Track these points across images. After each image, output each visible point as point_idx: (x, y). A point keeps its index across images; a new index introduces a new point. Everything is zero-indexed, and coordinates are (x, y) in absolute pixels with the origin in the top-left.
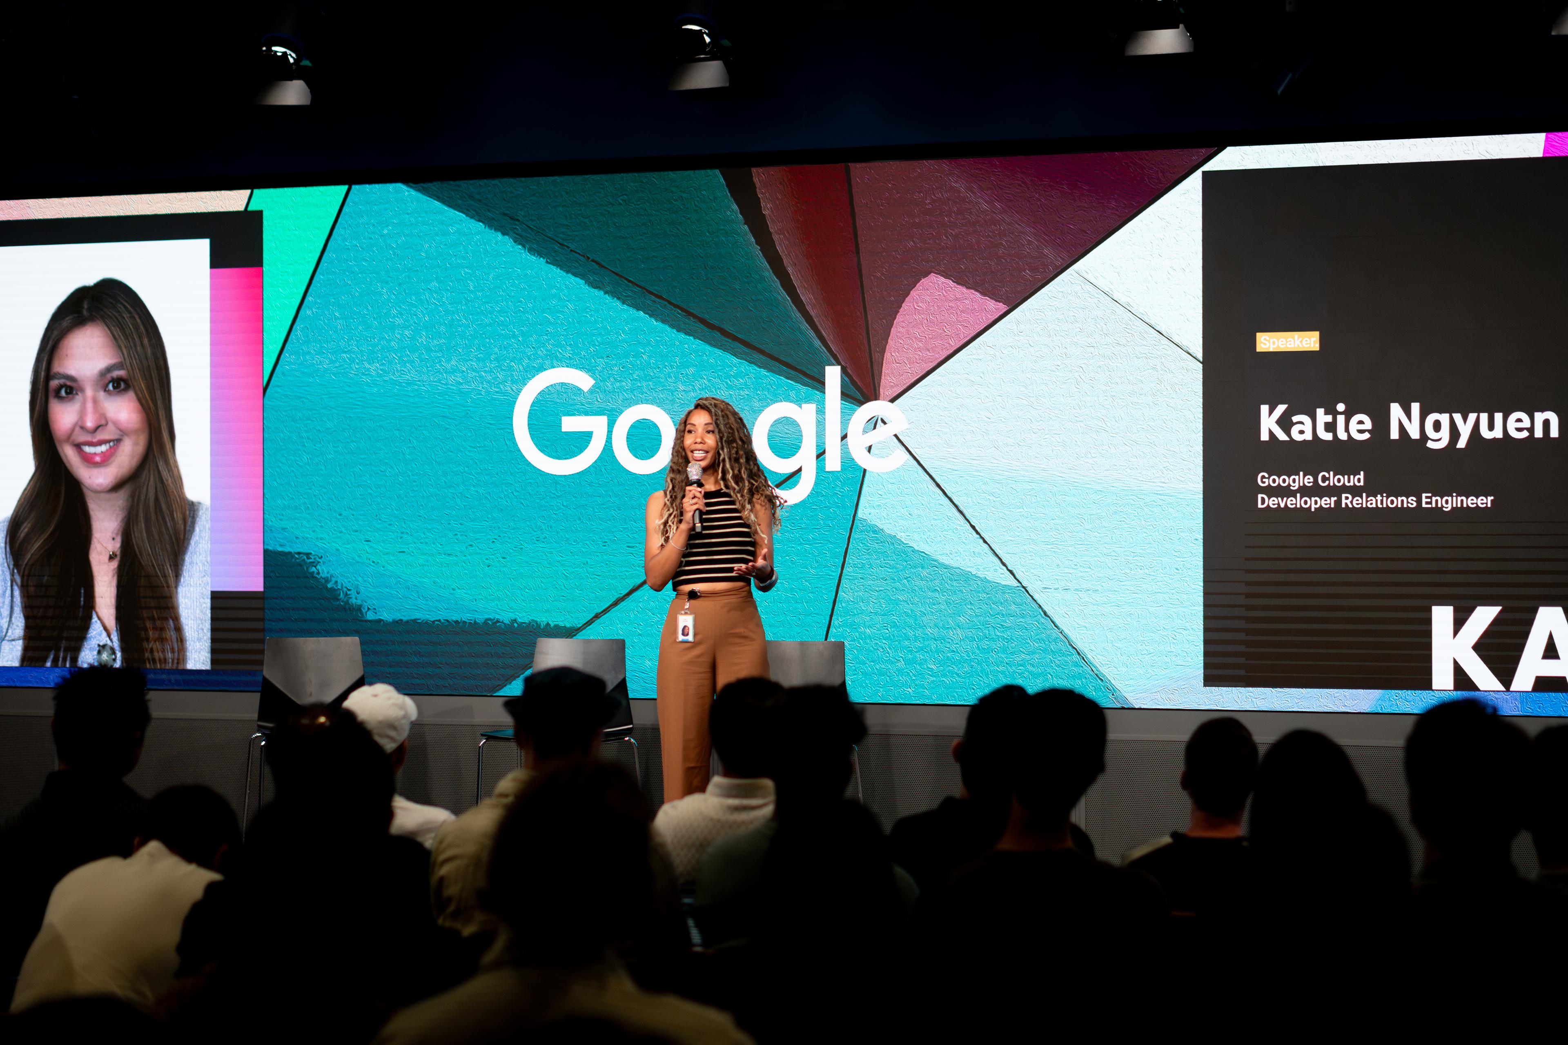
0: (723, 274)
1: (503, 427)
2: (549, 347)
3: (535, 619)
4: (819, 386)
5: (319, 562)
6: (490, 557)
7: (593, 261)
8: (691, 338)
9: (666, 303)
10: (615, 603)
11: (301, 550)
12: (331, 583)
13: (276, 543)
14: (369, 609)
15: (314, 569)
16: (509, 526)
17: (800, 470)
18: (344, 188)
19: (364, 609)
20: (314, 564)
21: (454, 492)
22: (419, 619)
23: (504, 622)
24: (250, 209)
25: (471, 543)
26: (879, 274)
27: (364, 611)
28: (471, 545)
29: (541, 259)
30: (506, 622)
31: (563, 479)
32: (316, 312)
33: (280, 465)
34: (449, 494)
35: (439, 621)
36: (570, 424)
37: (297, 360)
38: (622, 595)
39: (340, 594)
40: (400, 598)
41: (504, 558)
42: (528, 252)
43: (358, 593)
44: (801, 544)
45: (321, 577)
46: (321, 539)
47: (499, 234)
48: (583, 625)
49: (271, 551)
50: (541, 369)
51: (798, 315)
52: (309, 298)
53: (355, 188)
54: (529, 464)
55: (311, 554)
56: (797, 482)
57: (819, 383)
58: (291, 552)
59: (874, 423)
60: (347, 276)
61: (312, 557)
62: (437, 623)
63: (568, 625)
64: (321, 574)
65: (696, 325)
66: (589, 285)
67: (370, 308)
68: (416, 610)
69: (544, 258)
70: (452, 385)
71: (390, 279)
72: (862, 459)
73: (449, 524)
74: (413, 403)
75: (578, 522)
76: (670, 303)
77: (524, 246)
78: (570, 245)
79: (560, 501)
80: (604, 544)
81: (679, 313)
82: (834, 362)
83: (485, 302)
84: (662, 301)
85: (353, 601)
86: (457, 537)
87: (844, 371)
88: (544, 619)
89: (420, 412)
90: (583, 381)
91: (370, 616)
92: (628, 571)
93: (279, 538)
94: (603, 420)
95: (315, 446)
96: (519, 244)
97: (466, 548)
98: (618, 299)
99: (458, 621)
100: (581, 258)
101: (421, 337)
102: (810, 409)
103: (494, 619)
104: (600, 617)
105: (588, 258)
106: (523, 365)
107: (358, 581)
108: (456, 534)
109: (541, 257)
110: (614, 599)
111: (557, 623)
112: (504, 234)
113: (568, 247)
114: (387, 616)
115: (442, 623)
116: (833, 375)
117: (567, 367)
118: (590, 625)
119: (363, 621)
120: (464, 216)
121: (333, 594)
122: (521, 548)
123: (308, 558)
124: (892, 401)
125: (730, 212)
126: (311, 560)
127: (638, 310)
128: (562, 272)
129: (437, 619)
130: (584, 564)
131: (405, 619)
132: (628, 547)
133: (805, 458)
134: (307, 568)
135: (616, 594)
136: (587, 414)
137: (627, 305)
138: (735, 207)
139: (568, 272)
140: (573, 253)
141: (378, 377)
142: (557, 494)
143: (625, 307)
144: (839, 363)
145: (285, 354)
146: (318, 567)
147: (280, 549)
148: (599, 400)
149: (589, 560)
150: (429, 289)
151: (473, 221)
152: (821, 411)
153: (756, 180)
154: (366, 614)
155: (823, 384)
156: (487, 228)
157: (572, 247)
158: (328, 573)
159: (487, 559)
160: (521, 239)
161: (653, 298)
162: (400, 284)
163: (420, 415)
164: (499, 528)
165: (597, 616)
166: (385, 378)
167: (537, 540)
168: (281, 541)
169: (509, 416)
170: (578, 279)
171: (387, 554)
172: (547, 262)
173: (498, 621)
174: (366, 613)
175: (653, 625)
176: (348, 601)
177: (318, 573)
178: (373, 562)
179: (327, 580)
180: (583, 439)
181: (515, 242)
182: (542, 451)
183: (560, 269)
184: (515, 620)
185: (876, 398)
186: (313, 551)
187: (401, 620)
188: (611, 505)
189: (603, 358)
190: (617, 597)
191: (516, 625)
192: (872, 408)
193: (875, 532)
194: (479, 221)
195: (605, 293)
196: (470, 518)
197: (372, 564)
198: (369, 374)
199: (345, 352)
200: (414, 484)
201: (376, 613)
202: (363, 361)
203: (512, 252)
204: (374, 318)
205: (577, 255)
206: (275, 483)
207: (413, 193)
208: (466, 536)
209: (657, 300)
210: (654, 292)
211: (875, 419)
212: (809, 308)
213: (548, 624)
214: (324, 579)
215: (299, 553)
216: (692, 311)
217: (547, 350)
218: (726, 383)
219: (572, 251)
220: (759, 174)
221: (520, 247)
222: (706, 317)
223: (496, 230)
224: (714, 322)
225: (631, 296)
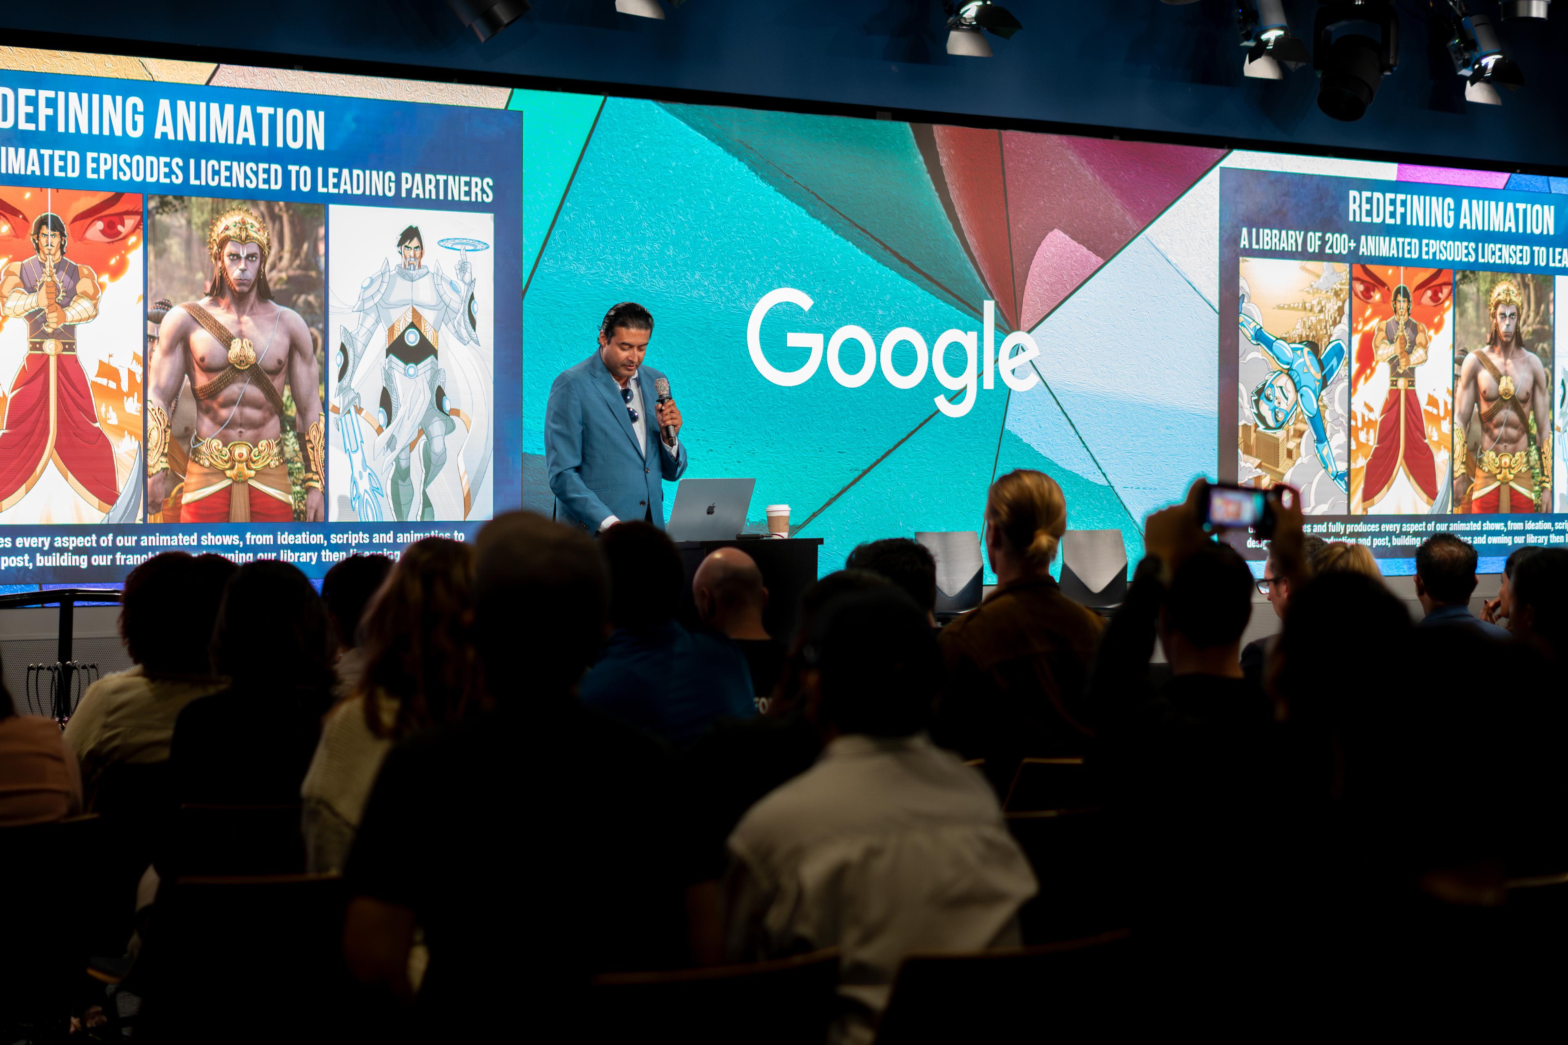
1: (738, 340)
2: (777, 268)
4: (979, 316)
6: (728, 461)
7: (812, 193)
8: (888, 269)
10: (828, 504)
13: (534, 447)
17: (965, 388)
18: (600, 99)
21: (697, 399)
24: (509, 108)
25: (711, 448)
26: (1020, 226)
28: (711, 450)
31: (788, 390)
32: (574, 218)
33: (539, 368)
34: (693, 402)
36: (795, 340)
37: (556, 264)
41: (739, 462)
42: (760, 179)
44: (965, 451)
47: (736, 160)
49: (529, 454)
50: (770, 288)
51: (965, 255)
52: (567, 204)
53: (611, 100)
54: (761, 376)
56: (964, 398)
57: (978, 313)
59: (1017, 350)
60: (602, 185)
65: (891, 257)
66: (809, 215)
67: (623, 219)
69: (773, 186)
70: (695, 298)
71: (641, 192)
72: (1010, 381)
73: (692, 430)
74: (661, 314)
75: (800, 429)
76: (872, 237)
77: (757, 174)
78: (793, 176)
79: (786, 410)
80: (821, 450)
81: (878, 246)
82: (989, 297)
83: (724, 222)
84: (867, 235)
86: (699, 442)
87: (997, 305)
89: (668, 322)
90: (805, 302)
92: (838, 474)
94: (820, 337)
95: (571, 350)
96: (753, 171)
97: (707, 452)
98: (832, 229)
100: (803, 189)
101: (669, 251)
102: (973, 335)
104: (817, 516)
105: (809, 190)
106: (755, 284)
108: (698, 440)
109: (771, 184)
110: (827, 500)
112: (740, 160)
113: (792, 178)
116: (989, 307)
117: (792, 287)
118: (808, 523)
120: (707, 139)
122: (754, 453)
124: (1029, 332)
125: (917, 161)
127: (848, 240)
128: (787, 200)
130: (804, 468)
132: (839, 452)
133: (969, 378)
135: (828, 495)
136: (807, 331)
137: (840, 235)
138: (921, 158)
139: (792, 201)
140: (797, 184)
141: (631, 286)
142: (782, 403)
143: (838, 237)
144: (993, 298)
145: (544, 257)
148: (817, 319)
149: (808, 465)
151: (713, 144)
152: (980, 339)
153: (935, 135)
155: (982, 315)
157: (796, 178)
161: (859, 231)
162: (650, 199)
163: (667, 325)
164: (735, 434)
165: (814, 515)
166: (637, 288)
168: (539, 444)
169: (744, 330)
170: (800, 208)
172: (776, 190)
175: (857, 522)
180: (804, 354)
181: (749, 168)
182: (771, 364)
185: (1018, 329)
188: (825, 414)
189: (820, 281)
192: (1016, 338)
193: (1017, 441)
194: (719, 145)
195: (823, 223)
196: (710, 424)
198: (622, 283)
199: (600, 260)
202: (616, 270)
203: (746, 177)
204: (627, 229)
205: (800, 187)
206: (533, 386)
207: (662, 111)
208: (707, 441)
209: (862, 233)
210: (860, 225)
211: (1017, 347)
212: (973, 249)
216: (888, 245)
217: (776, 271)
218: (914, 310)
219: (795, 182)
220: (938, 130)
221: (753, 173)
222: (899, 251)
223: (733, 155)
224: (904, 255)
225: (841, 228)
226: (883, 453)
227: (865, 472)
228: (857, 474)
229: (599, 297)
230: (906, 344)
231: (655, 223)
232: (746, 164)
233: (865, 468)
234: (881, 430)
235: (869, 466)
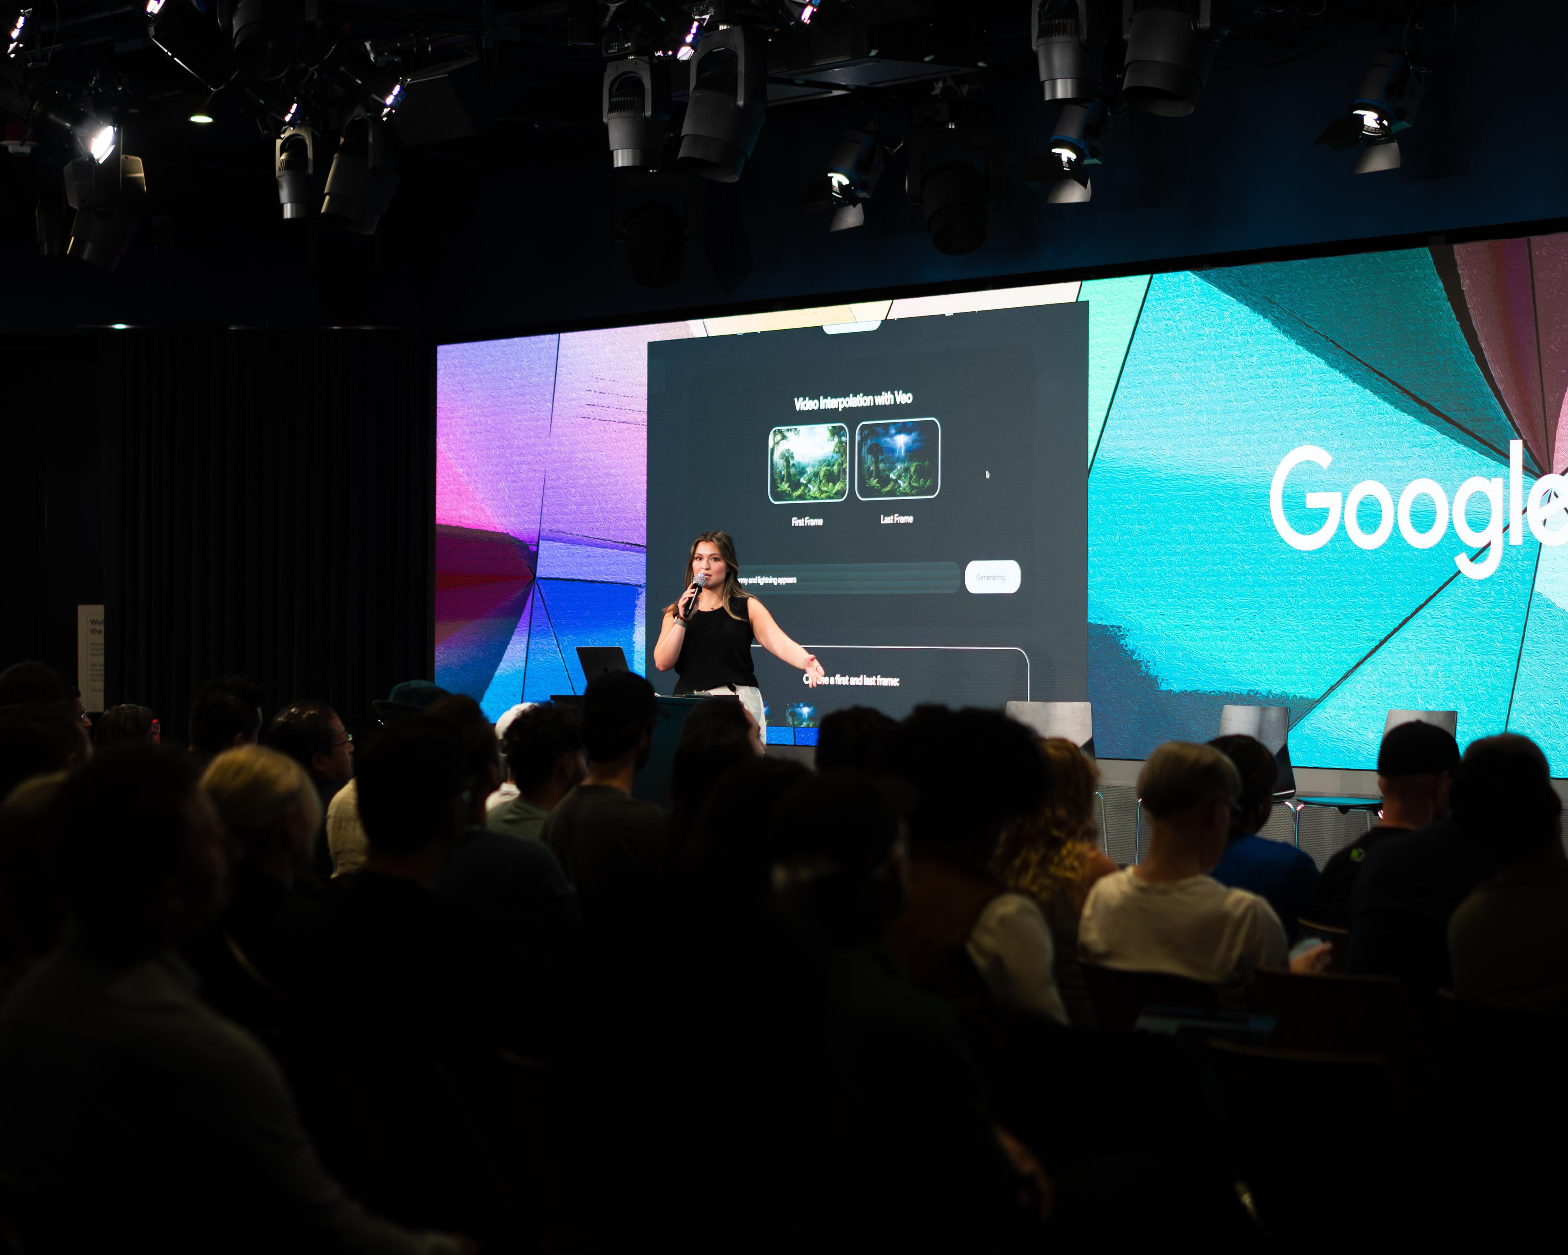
0: (1430, 351)
1: (1262, 504)
2: (1298, 425)
3: (1286, 691)
4: (1505, 460)
5: (1127, 635)
6: (1253, 630)
7: (1331, 341)
8: (1406, 414)
9: (1387, 381)
10: (1346, 677)
11: (1114, 624)
12: (1135, 655)
13: (1096, 617)
14: (1163, 680)
15: (1123, 642)
16: (1267, 601)
17: (1489, 544)
18: (1148, 277)
19: (1159, 680)
20: (1123, 637)
21: (1226, 567)
22: (1199, 690)
23: (1262, 693)
24: (1079, 300)
25: (1238, 617)
26: (1553, 347)
27: (1159, 682)
28: (1238, 619)
29: (1292, 340)
30: (1264, 693)
31: (1307, 554)
32: (1126, 396)
33: (1100, 542)
34: (1222, 569)
35: (1214, 692)
36: (1314, 501)
37: (1113, 442)
38: (1351, 668)
39: (1141, 666)
40: (1186, 670)
41: (1262, 631)
42: (1283, 334)
43: (1155, 665)
44: (1489, 618)
45: (1128, 649)
46: (1129, 614)
47: (1261, 317)
48: (1321, 697)
49: (1092, 624)
50: (1292, 447)
51: (1489, 389)
52: (1121, 383)
53: (1155, 276)
54: (1283, 540)
55: (1121, 627)
56: (1487, 556)
57: (1504, 456)
58: (1107, 626)
59: (1549, 496)
60: (1149, 361)
61: (1122, 630)
62: (1212, 693)
63: (1310, 697)
64: (1129, 647)
65: (1410, 401)
66: (1328, 365)
67: (1165, 391)
68: (1197, 681)
69: (1294, 339)
70: (1225, 464)
71: (1180, 363)
72: (1540, 533)
75: (1318, 596)
76: (1390, 381)
77: (1279, 328)
78: (1314, 326)
79: (1305, 576)
80: (1338, 618)
81: (1396, 390)
82: (1516, 435)
83: (1250, 384)
84: (1383, 379)
85: (1151, 672)
86: (1228, 611)
87: (1525, 445)
88: (1292, 691)
90: (1322, 457)
91: (1164, 687)
92: (1355, 645)
93: (1098, 612)
94: (1338, 496)
95: (1125, 523)
96: (1276, 326)
97: (1235, 621)
98: (1350, 377)
99: (1227, 692)
100: (1322, 338)
101: (1203, 418)
102: (1498, 482)
103: (1255, 691)
104: (1335, 689)
105: (1328, 338)
106: (1278, 444)
107: (1155, 653)
109: (1292, 338)
110: (1344, 672)
111: (1302, 695)
112: (1265, 317)
113: (1312, 328)
114: (1176, 687)
115: (1217, 694)
116: (1516, 448)
117: (1311, 444)
118: (1326, 697)
119: (1158, 691)
120: (1235, 300)
121: (1137, 663)
122: (1275, 622)
123: (1120, 631)
124: (1563, 474)
125: (1437, 289)
126: (1121, 633)
127: (1365, 387)
128: (1307, 352)
129: (1213, 690)
130: (1322, 637)
131: (1189, 690)
132: (1356, 620)
133: (1493, 533)
134: (1119, 640)
135: (1346, 666)
136: (1325, 490)
137: (1357, 384)
138: (1441, 285)
139: (1312, 352)
140: (1316, 334)
141: (1171, 457)
142: (1302, 569)
143: (1356, 385)
144: (1521, 438)
145: (1104, 436)
146: (1126, 640)
147: (1099, 622)
148: (1335, 477)
149: (1326, 634)
150: (1209, 371)
151: (1242, 305)
152: (1506, 487)
153: (1457, 257)
154: (1161, 685)
155: (1508, 457)
156: (1252, 311)
157: (1316, 327)
158: (1133, 646)
159: (1250, 632)
160: (1277, 322)
161: (1376, 376)
162: (1187, 368)
163: (1201, 493)
164: (1259, 602)
165: (1332, 689)
167: (1288, 614)
168: (1100, 615)
169: (1267, 493)
170: (1320, 359)
171: (1176, 627)
172: (1297, 343)
173: (1257, 693)
174: (1161, 683)
175: (1374, 698)
176: (1147, 672)
177: (1126, 646)
178: (1166, 635)
179: (1133, 653)
181: (1273, 324)
182: (1292, 527)
183: (1307, 350)
184: (1270, 692)
185: (1551, 472)
186: (1123, 624)
187: (1186, 691)
188: (1343, 579)
189: (1338, 436)
190: (1347, 669)
191: (1271, 696)
192: (1548, 481)
193: (1548, 606)
194: (1247, 305)
195: (1341, 372)
196: (1237, 593)
197: (1165, 637)
198: (1164, 455)
199: (1147, 434)
200: (1197, 560)
201: (1168, 684)
202: (1160, 442)
203: (1270, 334)
204: (1169, 401)
205: (1319, 336)
206: (1096, 559)
207: (1198, 279)
208: (1234, 610)
209: (1380, 378)
210: (1377, 370)
211: (1549, 492)
212: (1497, 382)
213: (1295, 696)
214: (1130, 651)
215: (1112, 626)
216: (1406, 388)
217: (1296, 429)
218: (1432, 458)
219: (1315, 331)
220: (1459, 250)
221: (1276, 329)
222: (1417, 394)
223: (1259, 313)
224: (1423, 398)
225: (1360, 375)
226: (1400, 621)
227: (1382, 643)
228: (1374, 644)
229: (1146, 470)
230: (1425, 497)
231: (1191, 392)
232: (1270, 320)
233: (1383, 637)
234: (1398, 595)
235: (1385, 635)
